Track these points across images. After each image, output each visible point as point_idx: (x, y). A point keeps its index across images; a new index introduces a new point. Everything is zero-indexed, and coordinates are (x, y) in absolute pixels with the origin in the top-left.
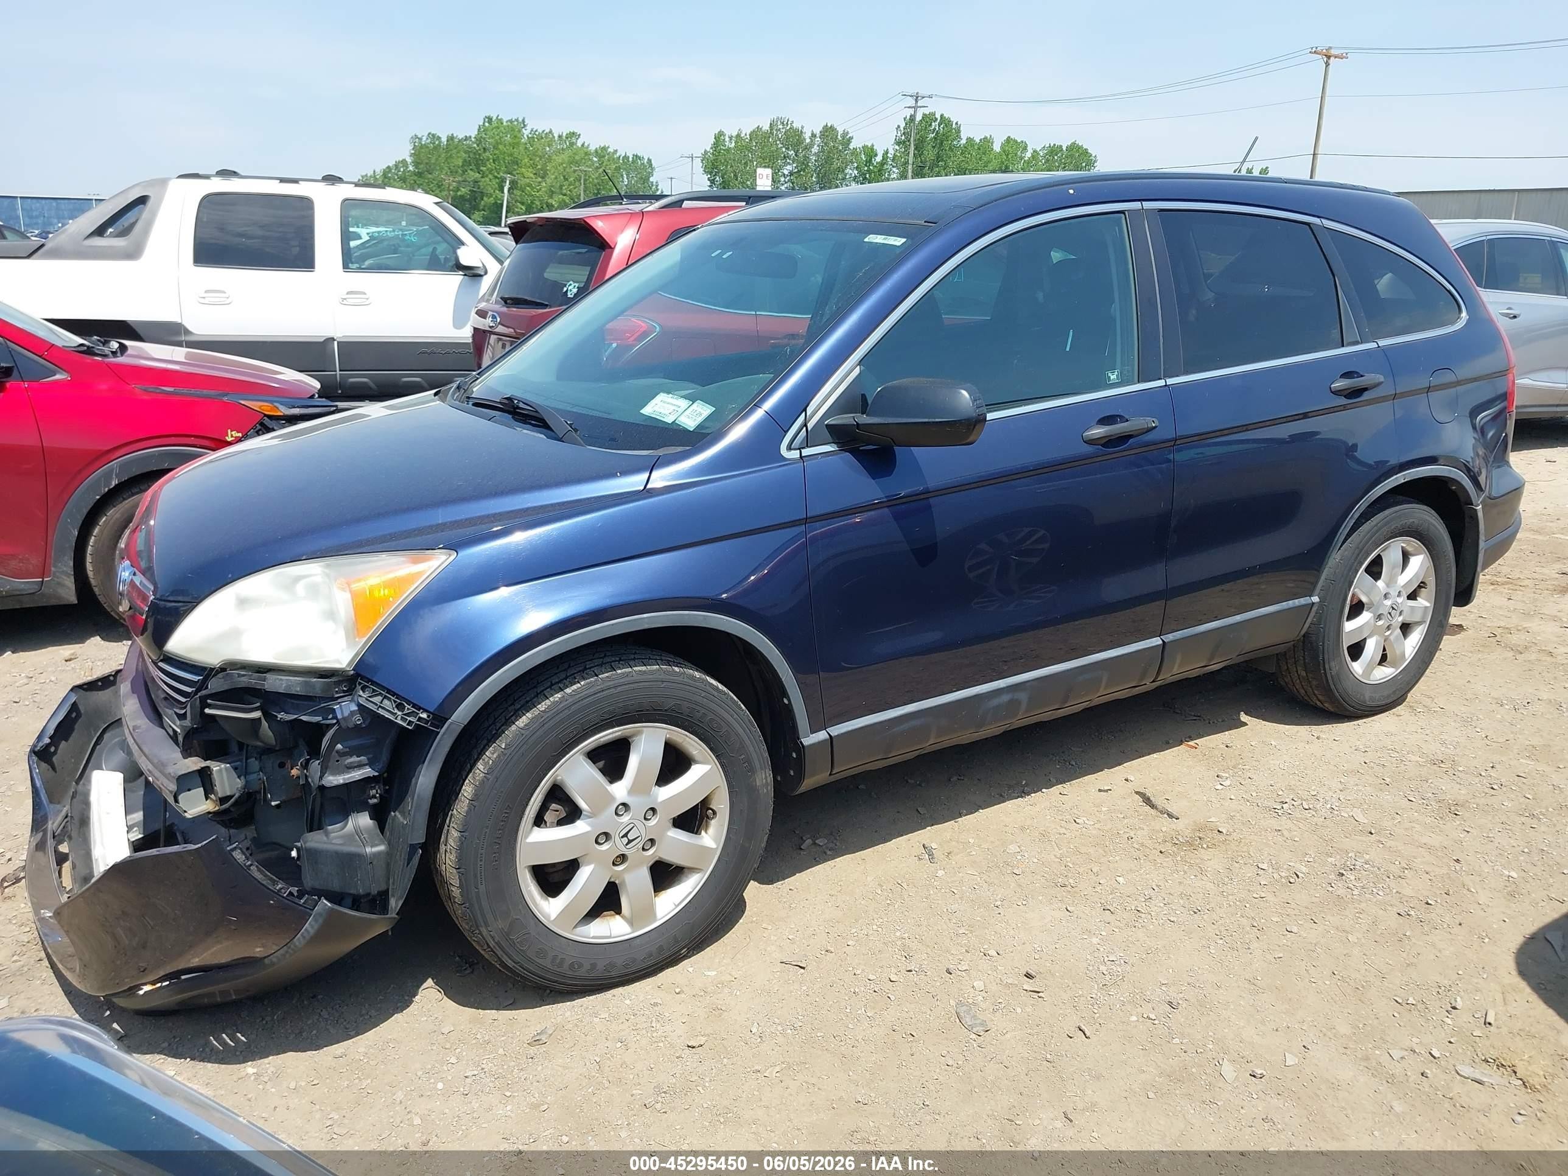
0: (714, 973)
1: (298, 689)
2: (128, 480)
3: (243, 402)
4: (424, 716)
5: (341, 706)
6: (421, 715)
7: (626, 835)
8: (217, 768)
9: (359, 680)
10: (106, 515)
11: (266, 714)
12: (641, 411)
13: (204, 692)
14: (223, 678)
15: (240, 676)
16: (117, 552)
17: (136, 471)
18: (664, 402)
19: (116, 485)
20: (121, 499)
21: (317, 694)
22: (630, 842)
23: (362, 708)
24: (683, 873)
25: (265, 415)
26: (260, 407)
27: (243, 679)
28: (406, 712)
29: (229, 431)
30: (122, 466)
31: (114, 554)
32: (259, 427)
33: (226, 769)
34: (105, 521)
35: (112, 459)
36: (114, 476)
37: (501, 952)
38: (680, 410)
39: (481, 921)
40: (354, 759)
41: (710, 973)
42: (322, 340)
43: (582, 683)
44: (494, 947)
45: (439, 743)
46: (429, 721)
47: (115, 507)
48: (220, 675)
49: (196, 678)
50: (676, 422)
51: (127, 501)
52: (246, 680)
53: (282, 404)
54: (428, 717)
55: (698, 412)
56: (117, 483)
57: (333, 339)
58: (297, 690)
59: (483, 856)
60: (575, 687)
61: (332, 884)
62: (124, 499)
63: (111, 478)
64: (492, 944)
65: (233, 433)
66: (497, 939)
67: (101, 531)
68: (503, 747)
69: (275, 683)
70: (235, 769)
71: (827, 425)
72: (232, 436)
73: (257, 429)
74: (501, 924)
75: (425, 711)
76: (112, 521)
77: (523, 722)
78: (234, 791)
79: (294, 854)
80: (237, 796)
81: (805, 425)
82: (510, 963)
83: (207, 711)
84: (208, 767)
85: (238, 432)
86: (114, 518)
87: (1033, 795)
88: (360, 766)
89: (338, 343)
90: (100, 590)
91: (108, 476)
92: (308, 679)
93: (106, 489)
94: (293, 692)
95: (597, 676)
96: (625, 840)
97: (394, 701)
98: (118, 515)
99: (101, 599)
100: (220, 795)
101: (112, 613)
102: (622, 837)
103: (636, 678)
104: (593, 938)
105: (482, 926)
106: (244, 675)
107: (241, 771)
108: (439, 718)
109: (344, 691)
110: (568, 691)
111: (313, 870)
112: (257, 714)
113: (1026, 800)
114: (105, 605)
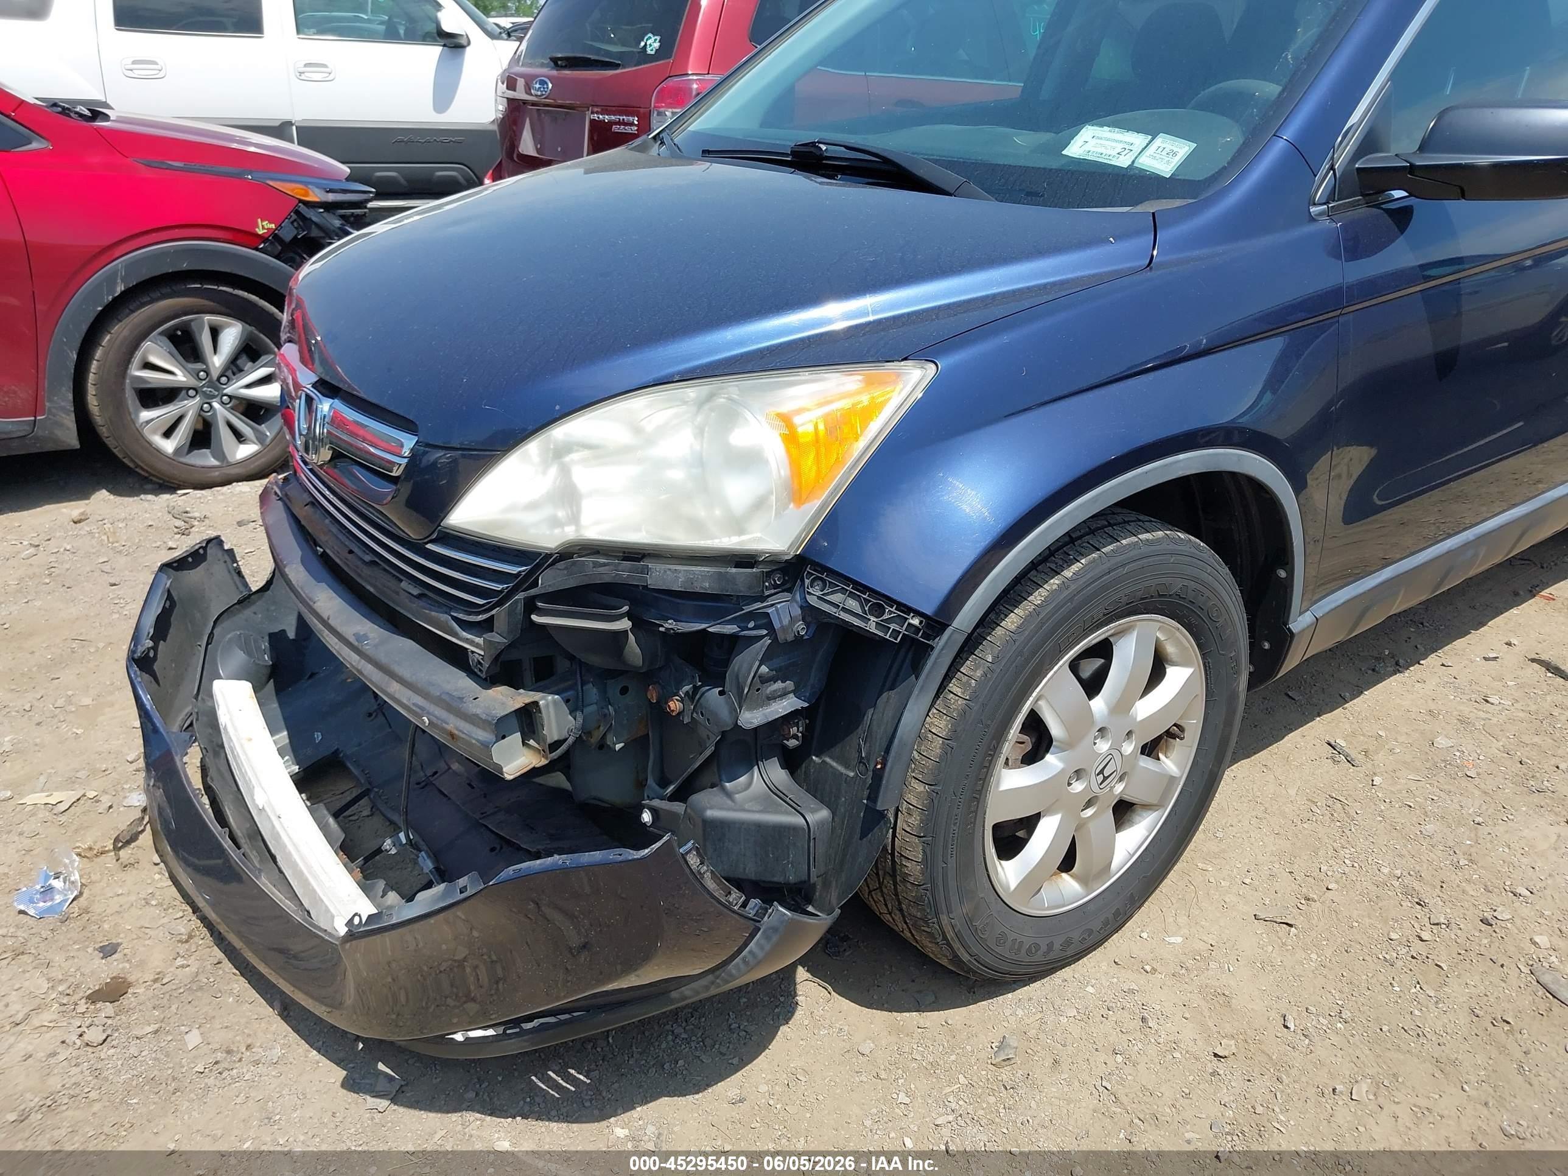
0: (1179, 940)
1: (707, 585)
2: (137, 285)
3: (271, 183)
4: (916, 622)
5: (777, 610)
6: (911, 621)
7: (1102, 772)
8: (548, 702)
9: (808, 569)
10: (110, 333)
11: (639, 624)
12: (1063, 153)
13: (533, 592)
14: (566, 568)
15: (596, 565)
16: (128, 381)
17: (146, 274)
18: (1098, 138)
19: (122, 293)
20: (127, 311)
21: (740, 592)
22: (1105, 778)
23: (809, 612)
24: (1133, 811)
25: (300, 201)
26: (293, 190)
27: (602, 570)
28: (886, 616)
29: (259, 220)
30: (130, 267)
31: (123, 383)
32: (294, 216)
33: (555, 702)
34: (109, 340)
35: (114, 257)
36: (119, 281)
37: (959, 946)
38: (1137, 149)
39: (944, 906)
40: (779, 685)
41: (1172, 940)
42: (277, 124)
43: (1083, 561)
44: (952, 938)
45: (935, 662)
46: (920, 630)
47: (121, 321)
48: (561, 565)
49: (514, 570)
50: (1136, 165)
51: (136, 314)
52: (608, 571)
53: (317, 187)
54: (921, 622)
55: (1167, 150)
56: (123, 289)
57: (290, 123)
58: (705, 586)
59: (959, 817)
60: (1076, 567)
61: (745, 869)
62: (133, 311)
63: (115, 284)
64: (950, 935)
65: (265, 223)
66: (958, 927)
67: (106, 354)
68: (990, 660)
69: (661, 576)
70: (567, 701)
71: (1358, 169)
72: (263, 228)
73: (292, 219)
74: (967, 908)
75: (918, 613)
76: (118, 342)
77: (1012, 623)
78: (564, 735)
79: (647, 817)
80: (571, 740)
81: (1332, 168)
82: (965, 957)
83: (534, 617)
84: (535, 704)
85: (270, 223)
86: (121, 337)
87: (1411, 668)
88: (784, 694)
89: (297, 127)
90: (108, 429)
91: (111, 280)
92: (723, 570)
93: (110, 298)
94: (698, 590)
95: (1099, 550)
96: (1101, 777)
97: (868, 601)
98: (126, 332)
99: (110, 443)
100: (549, 741)
101: (125, 460)
102: (1098, 775)
103: (1145, 550)
104: (1049, 908)
105: (943, 914)
106: (604, 565)
107: (574, 706)
108: (936, 624)
109: (776, 586)
110: (1068, 573)
111: (715, 850)
112: (625, 624)
113: (1407, 675)
114: (115, 451)
